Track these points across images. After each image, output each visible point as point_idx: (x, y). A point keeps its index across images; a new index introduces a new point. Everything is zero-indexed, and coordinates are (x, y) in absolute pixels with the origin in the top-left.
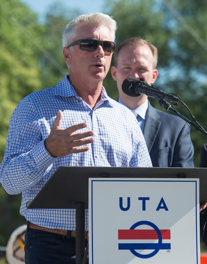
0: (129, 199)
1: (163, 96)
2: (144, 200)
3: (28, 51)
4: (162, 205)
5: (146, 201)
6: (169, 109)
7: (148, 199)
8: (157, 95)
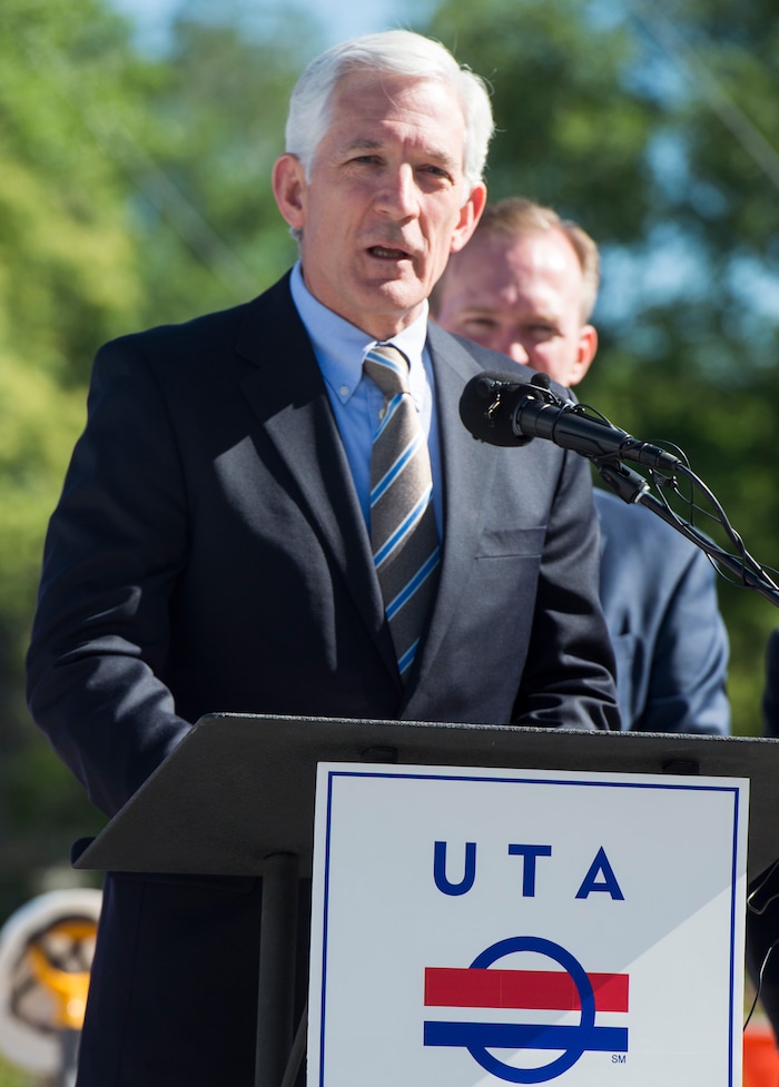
0: (471, 849)
1: (621, 447)
2: (530, 854)
4: (600, 878)
5: (539, 860)
7: (546, 851)
8: (596, 442)
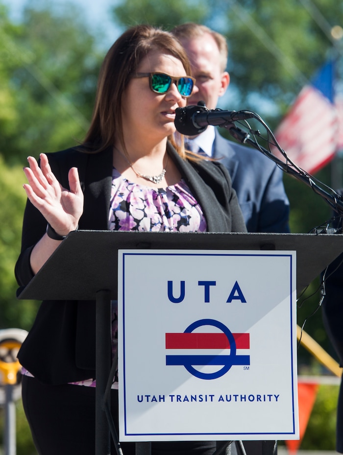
0: (183, 283)
2: (207, 285)
5: (211, 287)
6: (246, 141)
7: (214, 283)
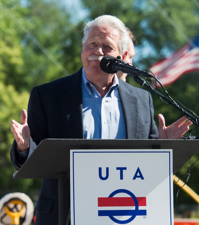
0: (107, 169)
1: (138, 72)
2: (121, 169)
3: (12, 31)
4: (138, 174)
5: (124, 171)
6: (144, 85)
7: (125, 168)
8: (132, 72)
